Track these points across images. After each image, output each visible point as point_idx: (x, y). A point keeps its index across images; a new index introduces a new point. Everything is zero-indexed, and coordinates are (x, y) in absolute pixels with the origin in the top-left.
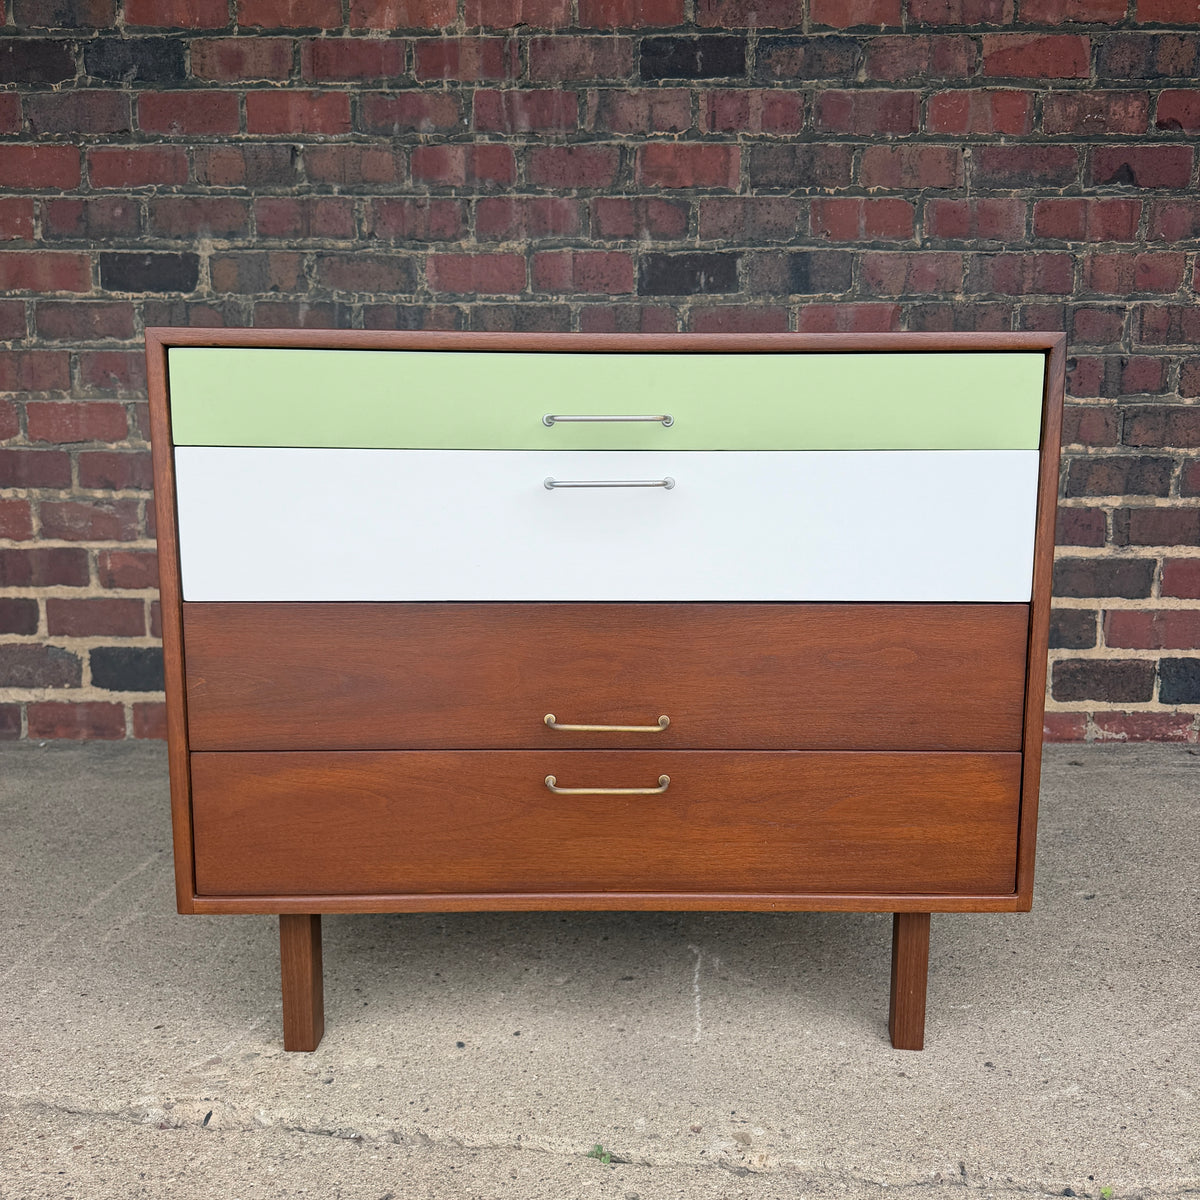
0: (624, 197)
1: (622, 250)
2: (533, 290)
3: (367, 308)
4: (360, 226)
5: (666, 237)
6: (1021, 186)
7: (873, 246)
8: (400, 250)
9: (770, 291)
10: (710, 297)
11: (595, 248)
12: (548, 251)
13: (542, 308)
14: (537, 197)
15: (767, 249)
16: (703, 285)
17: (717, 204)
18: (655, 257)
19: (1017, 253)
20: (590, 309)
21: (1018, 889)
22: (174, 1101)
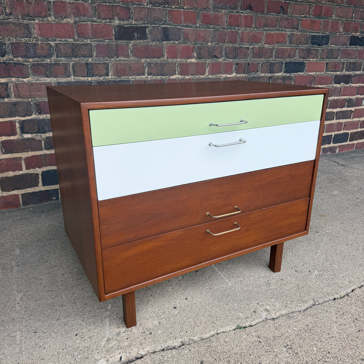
0: (108, 4)
1: (108, 24)
2: (77, 37)
3: (12, 44)
4: (5, 10)
5: (123, 20)
6: (225, 9)
7: (186, 26)
8: (24, 20)
9: (157, 40)
10: (139, 41)
11: (99, 22)
12: (82, 23)
13: (82, 44)
14: (76, 2)
15: (155, 26)
16: (136, 37)
17: (139, 9)
18: (120, 27)
19: (224, 30)
20: (99, 45)
21: (306, 230)
22: (109, 358)
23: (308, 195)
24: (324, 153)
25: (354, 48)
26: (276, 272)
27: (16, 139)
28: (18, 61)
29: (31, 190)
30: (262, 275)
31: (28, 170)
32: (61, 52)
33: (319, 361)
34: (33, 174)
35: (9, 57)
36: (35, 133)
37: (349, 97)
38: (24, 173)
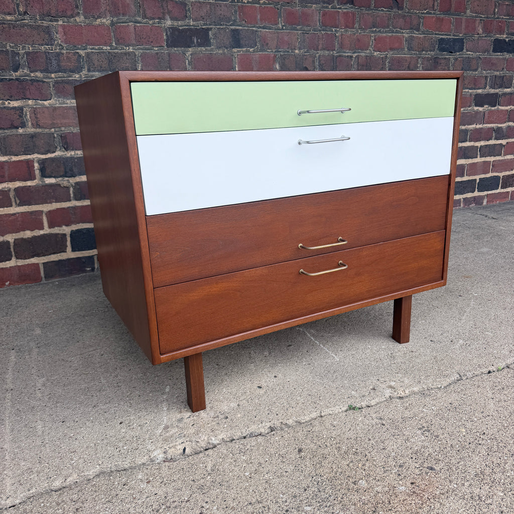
1: (157, 25)
2: (116, 44)
3: (28, 54)
4: (18, 7)
5: (176, 19)
6: (316, 4)
7: (264, 28)
8: (43, 22)
9: (225, 47)
10: (199, 48)
11: (144, 23)
12: (122, 24)
13: (121, 53)
15: (222, 27)
16: (196, 43)
17: (199, 5)
18: (173, 29)
19: (316, 32)
20: (145, 54)
21: (442, 279)
22: (168, 449)
23: (444, 227)
24: (466, 205)
25: (500, 55)
26: (403, 343)
27: (35, 186)
28: (36, 77)
29: (56, 257)
30: (383, 347)
31: (52, 229)
32: (94, 65)
33: (470, 443)
34: (58, 234)
35: (23, 71)
36: (61, 176)
37: (496, 125)
38: (46, 233)
